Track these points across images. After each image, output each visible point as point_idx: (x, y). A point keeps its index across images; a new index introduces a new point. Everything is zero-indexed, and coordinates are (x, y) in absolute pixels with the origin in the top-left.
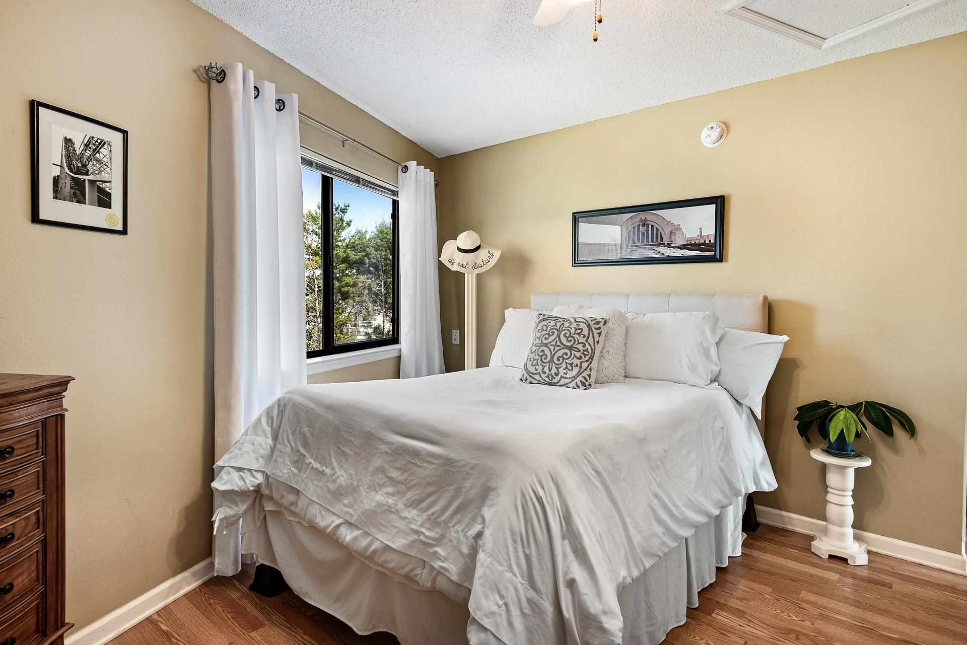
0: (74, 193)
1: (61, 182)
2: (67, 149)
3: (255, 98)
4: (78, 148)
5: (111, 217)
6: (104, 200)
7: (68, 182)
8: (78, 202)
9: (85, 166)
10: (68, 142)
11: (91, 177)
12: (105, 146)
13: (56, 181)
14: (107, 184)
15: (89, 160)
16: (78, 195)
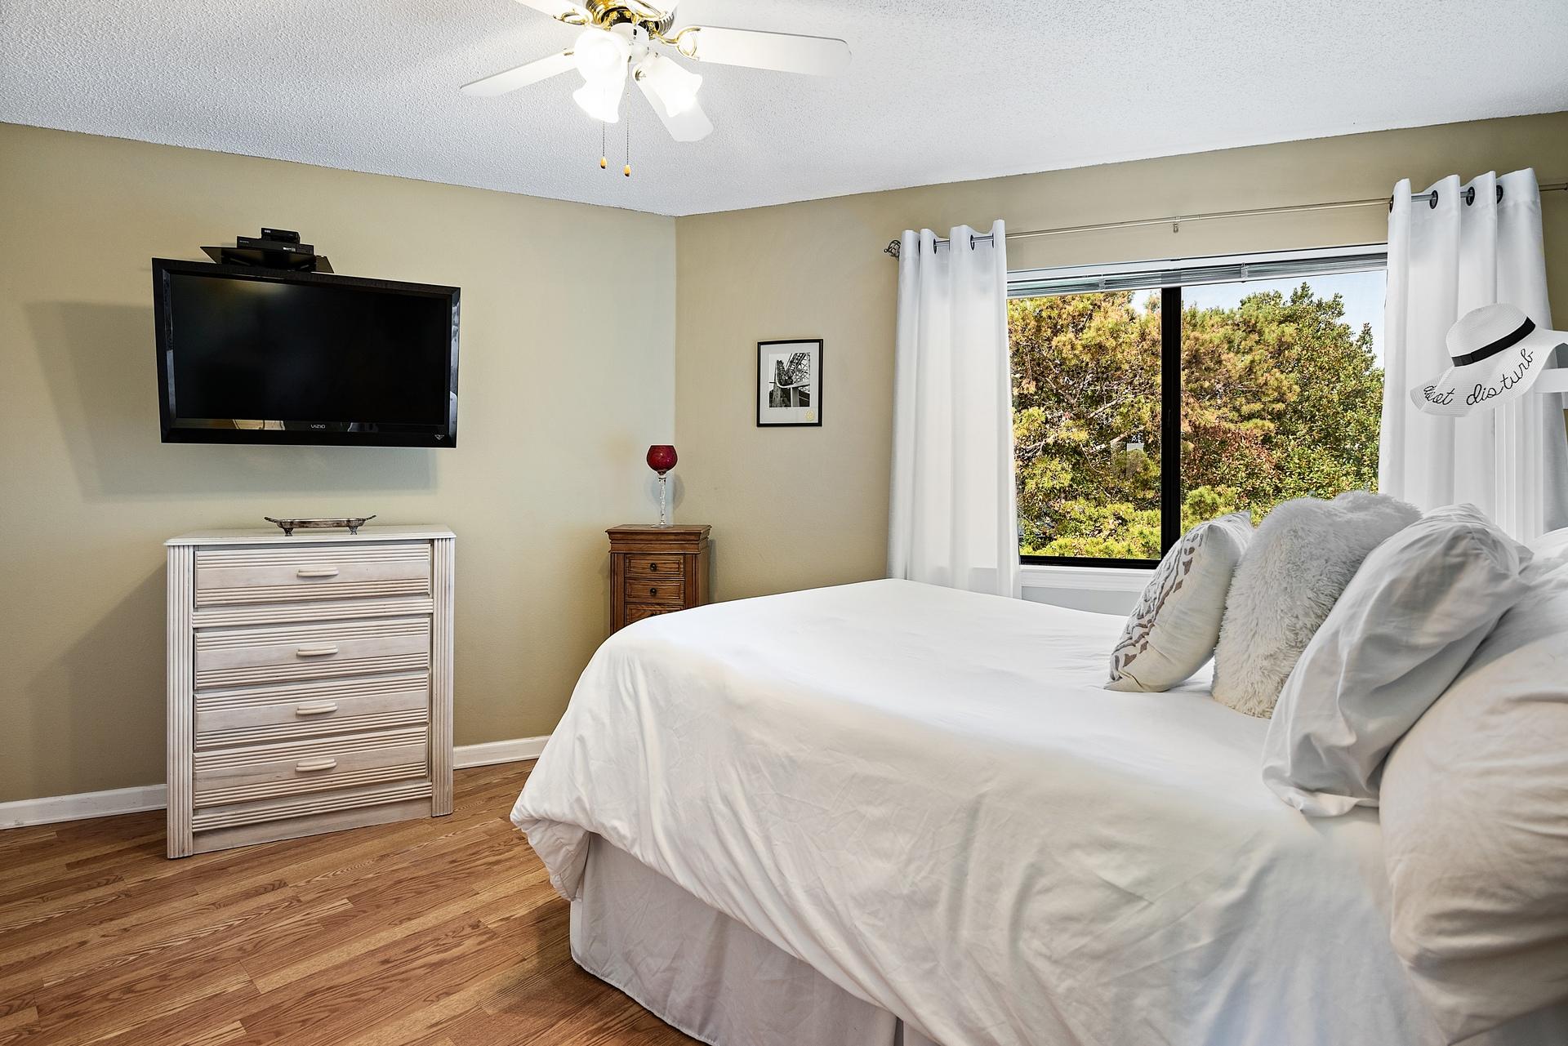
0: (783, 400)
1: (775, 394)
2: (778, 369)
3: (973, 249)
4: (786, 366)
5: (809, 414)
6: (804, 401)
7: (779, 392)
8: (785, 406)
9: (790, 378)
10: (780, 363)
11: (794, 385)
12: (805, 358)
13: (771, 394)
14: (807, 387)
15: (793, 372)
16: (786, 403)
